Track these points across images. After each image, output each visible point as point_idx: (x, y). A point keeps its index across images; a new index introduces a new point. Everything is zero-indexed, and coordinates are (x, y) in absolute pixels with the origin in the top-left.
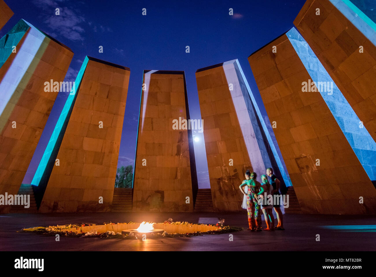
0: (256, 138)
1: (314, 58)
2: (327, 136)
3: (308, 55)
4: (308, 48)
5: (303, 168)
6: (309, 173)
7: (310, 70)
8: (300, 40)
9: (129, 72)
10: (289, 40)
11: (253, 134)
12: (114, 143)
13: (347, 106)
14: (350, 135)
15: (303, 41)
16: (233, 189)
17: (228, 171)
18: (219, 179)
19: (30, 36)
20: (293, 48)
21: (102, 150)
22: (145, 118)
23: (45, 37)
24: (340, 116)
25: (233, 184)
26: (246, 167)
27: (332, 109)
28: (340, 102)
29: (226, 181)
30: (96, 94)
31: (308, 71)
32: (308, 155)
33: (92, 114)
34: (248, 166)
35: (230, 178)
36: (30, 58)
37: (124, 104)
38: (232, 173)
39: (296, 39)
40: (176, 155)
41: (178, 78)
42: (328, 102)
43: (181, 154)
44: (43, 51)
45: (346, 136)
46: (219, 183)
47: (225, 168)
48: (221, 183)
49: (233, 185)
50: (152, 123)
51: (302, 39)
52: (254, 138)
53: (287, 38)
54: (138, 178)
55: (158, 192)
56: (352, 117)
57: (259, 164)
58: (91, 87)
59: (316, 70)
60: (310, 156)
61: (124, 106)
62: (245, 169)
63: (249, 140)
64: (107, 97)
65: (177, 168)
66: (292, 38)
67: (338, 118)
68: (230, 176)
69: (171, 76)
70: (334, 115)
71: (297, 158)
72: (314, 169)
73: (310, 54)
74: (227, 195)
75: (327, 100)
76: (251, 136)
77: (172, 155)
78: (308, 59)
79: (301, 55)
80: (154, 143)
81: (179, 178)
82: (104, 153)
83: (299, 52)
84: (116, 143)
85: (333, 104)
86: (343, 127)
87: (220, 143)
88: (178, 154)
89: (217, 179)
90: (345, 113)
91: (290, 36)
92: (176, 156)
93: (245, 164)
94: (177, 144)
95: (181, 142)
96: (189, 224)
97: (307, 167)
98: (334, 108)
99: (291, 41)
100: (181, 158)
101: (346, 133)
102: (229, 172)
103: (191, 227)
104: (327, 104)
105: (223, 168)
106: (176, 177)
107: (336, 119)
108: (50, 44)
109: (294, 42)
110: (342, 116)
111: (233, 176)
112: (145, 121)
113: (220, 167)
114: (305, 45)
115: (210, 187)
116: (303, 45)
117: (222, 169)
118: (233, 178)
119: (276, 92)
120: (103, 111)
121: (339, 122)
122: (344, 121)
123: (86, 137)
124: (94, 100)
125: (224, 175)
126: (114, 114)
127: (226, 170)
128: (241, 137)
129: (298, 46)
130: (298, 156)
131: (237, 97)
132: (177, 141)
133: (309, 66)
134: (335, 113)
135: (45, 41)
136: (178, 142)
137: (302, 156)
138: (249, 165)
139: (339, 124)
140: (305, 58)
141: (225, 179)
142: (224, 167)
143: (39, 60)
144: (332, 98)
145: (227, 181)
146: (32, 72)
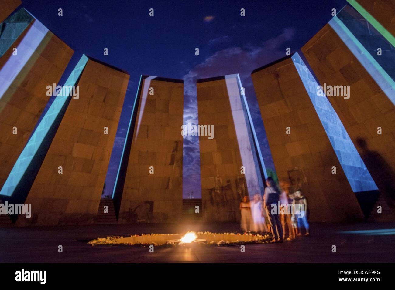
0: (251, 151)
1: (312, 82)
2: (320, 152)
3: (308, 78)
4: (308, 72)
5: (294, 180)
6: (300, 185)
7: (310, 92)
8: (302, 64)
9: (129, 76)
10: (293, 63)
11: (249, 147)
12: (106, 150)
13: (336, 127)
14: (339, 151)
15: (304, 65)
16: (225, 199)
17: (221, 181)
18: (211, 189)
19: (33, 29)
20: (297, 71)
21: (92, 157)
22: (141, 125)
23: (49, 31)
24: (332, 135)
25: (225, 194)
26: (239, 178)
27: (326, 129)
28: (331, 123)
29: (218, 192)
30: (92, 96)
31: (308, 93)
32: (300, 168)
33: (86, 118)
34: (241, 177)
35: (222, 189)
36: (30, 52)
37: (121, 109)
38: (225, 184)
39: (299, 63)
40: (170, 164)
41: (179, 87)
42: (324, 122)
43: (175, 164)
44: (44, 46)
45: (336, 153)
46: (210, 194)
47: (218, 179)
48: (213, 194)
49: (225, 196)
50: (148, 131)
51: (303, 63)
52: (250, 150)
53: (292, 61)
54: (128, 188)
55: (148, 202)
56: (340, 136)
57: (252, 176)
58: (88, 89)
59: (314, 92)
60: (302, 170)
61: (120, 111)
62: (238, 180)
63: (244, 152)
64: (104, 101)
65: (169, 178)
66: (296, 62)
67: (331, 137)
68: (223, 187)
69: (172, 84)
70: (328, 134)
71: (289, 171)
72: (304, 182)
73: (309, 78)
74: (218, 205)
75: (322, 120)
76: (247, 148)
77: (165, 165)
78: (308, 83)
79: (303, 78)
80: (148, 152)
81: (170, 188)
82: (94, 160)
83: (301, 75)
84: (107, 151)
85: (327, 124)
86: (334, 145)
87: (215, 154)
88: (172, 163)
89: (209, 189)
90: (335, 133)
91: (294, 60)
92: (170, 166)
93: (239, 175)
94: (171, 153)
95: (176, 152)
96: (212, 234)
97: (298, 179)
98: (328, 128)
99: (296, 64)
100: (174, 168)
101: (336, 150)
102: (222, 183)
103: (215, 236)
104: (323, 124)
105: (217, 179)
106: (167, 187)
107: (329, 138)
108: (52, 39)
109: (297, 65)
110: (333, 135)
111: (226, 187)
112: (140, 128)
113: (213, 178)
114: (305, 69)
115: (201, 198)
116: (304, 69)
117: (215, 179)
118: (225, 188)
119: (276, 109)
120: (98, 116)
121: (332, 140)
122: (335, 140)
123: (77, 142)
124: (89, 103)
125: (217, 186)
126: (109, 119)
127: (219, 180)
128: (237, 150)
129: (301, 70)
130: (290, 169)
131: (237, 110)
132: (172, 150)
133: (309, 89)
134: (328, 132)
135: (47, 35)
136: (173, 152)
137: (294, 169)
138: (243, 176)
139: (331, 142)
140: (306, 81)
141: (217, 190)
142: (218, 177)
143: (38, 55)
144: (326, 118)
145: (220, 191)
146: (29, 68)
